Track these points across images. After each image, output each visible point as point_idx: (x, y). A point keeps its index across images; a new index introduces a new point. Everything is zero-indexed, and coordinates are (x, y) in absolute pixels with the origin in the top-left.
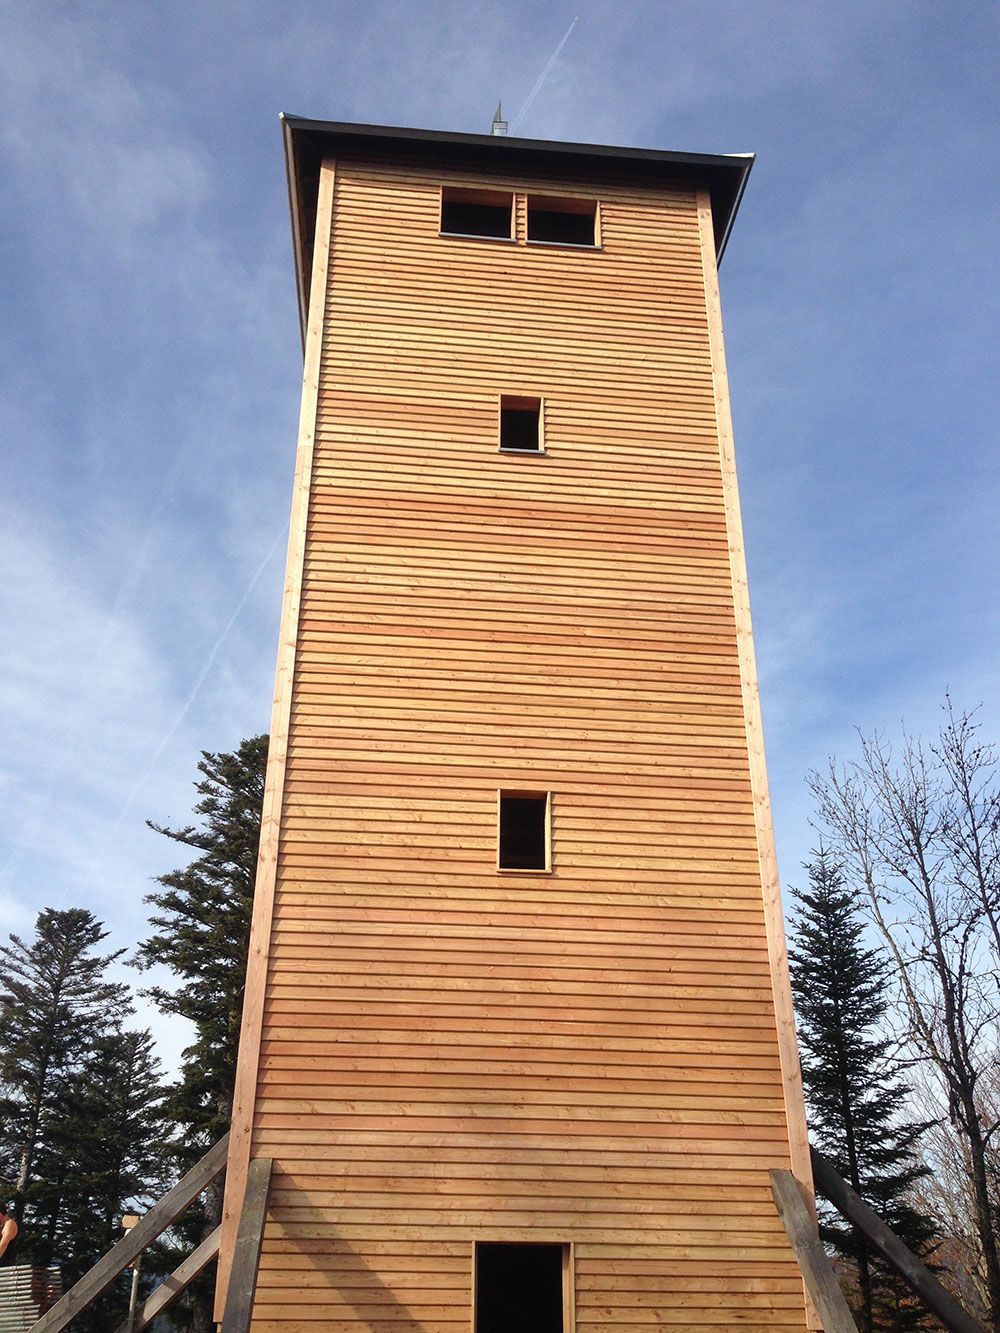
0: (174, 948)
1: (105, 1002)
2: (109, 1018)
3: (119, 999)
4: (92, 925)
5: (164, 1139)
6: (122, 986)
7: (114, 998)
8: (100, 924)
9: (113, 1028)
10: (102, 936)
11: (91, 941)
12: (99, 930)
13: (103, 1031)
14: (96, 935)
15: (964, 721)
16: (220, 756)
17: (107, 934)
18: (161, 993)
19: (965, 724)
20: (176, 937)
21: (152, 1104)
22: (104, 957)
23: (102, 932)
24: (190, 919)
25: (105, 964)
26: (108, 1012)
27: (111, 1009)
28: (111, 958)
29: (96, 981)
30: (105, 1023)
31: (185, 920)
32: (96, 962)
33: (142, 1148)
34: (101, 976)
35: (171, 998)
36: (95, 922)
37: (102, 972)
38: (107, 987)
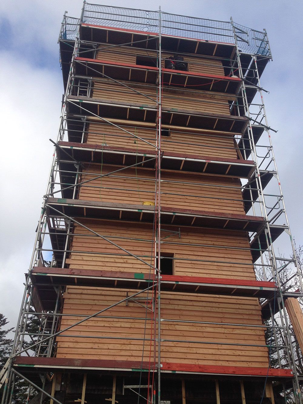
0: (30, 327)
1: (6, 345)
2: (7, 351)
3: (11, 345)
4: (3, 319)
5: (24, 393)
6: (12, 340)
7: (9, 344)
8: (6, 319)
9: (9, 354)
10: (6, 323)
11: (3, 324)
12: (5, 321)
13: (5, 355)
14: (4, 323)
15: (300, 248)
16: (49, 262)
17: (8, 322)
18: (25, 342)
19: (300, 249)
20: (31, 323)
21: (21, 381)
22: (7, 330)
23: (6, 322)
24: (36, 317)
25: (7, 332)
26: (7, 349)
27: (8, 348)
28: (9, 330)
29: (4, 338)
30: (6, 353)
31: (34, 317)
32: (4, 332)
33: (17, 396)
34: (5, 337)
35: (28, 344)
36: (4, 318)
37: (6, 335)
38: (7, 340)
